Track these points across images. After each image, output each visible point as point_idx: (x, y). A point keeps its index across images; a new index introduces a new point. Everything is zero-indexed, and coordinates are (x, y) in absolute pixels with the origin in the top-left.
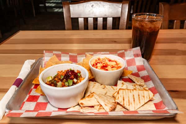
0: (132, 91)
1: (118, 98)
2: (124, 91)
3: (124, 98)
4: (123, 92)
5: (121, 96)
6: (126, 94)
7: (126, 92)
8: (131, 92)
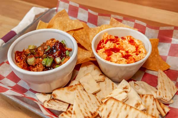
0: (128, 108)
1: (102, 110)
2: (116, 103)
3: (110, 113)
4: (114, 104)
5: (106, 109)
6: (117, 109)
7: (118, 106)
8: (126, 109)
